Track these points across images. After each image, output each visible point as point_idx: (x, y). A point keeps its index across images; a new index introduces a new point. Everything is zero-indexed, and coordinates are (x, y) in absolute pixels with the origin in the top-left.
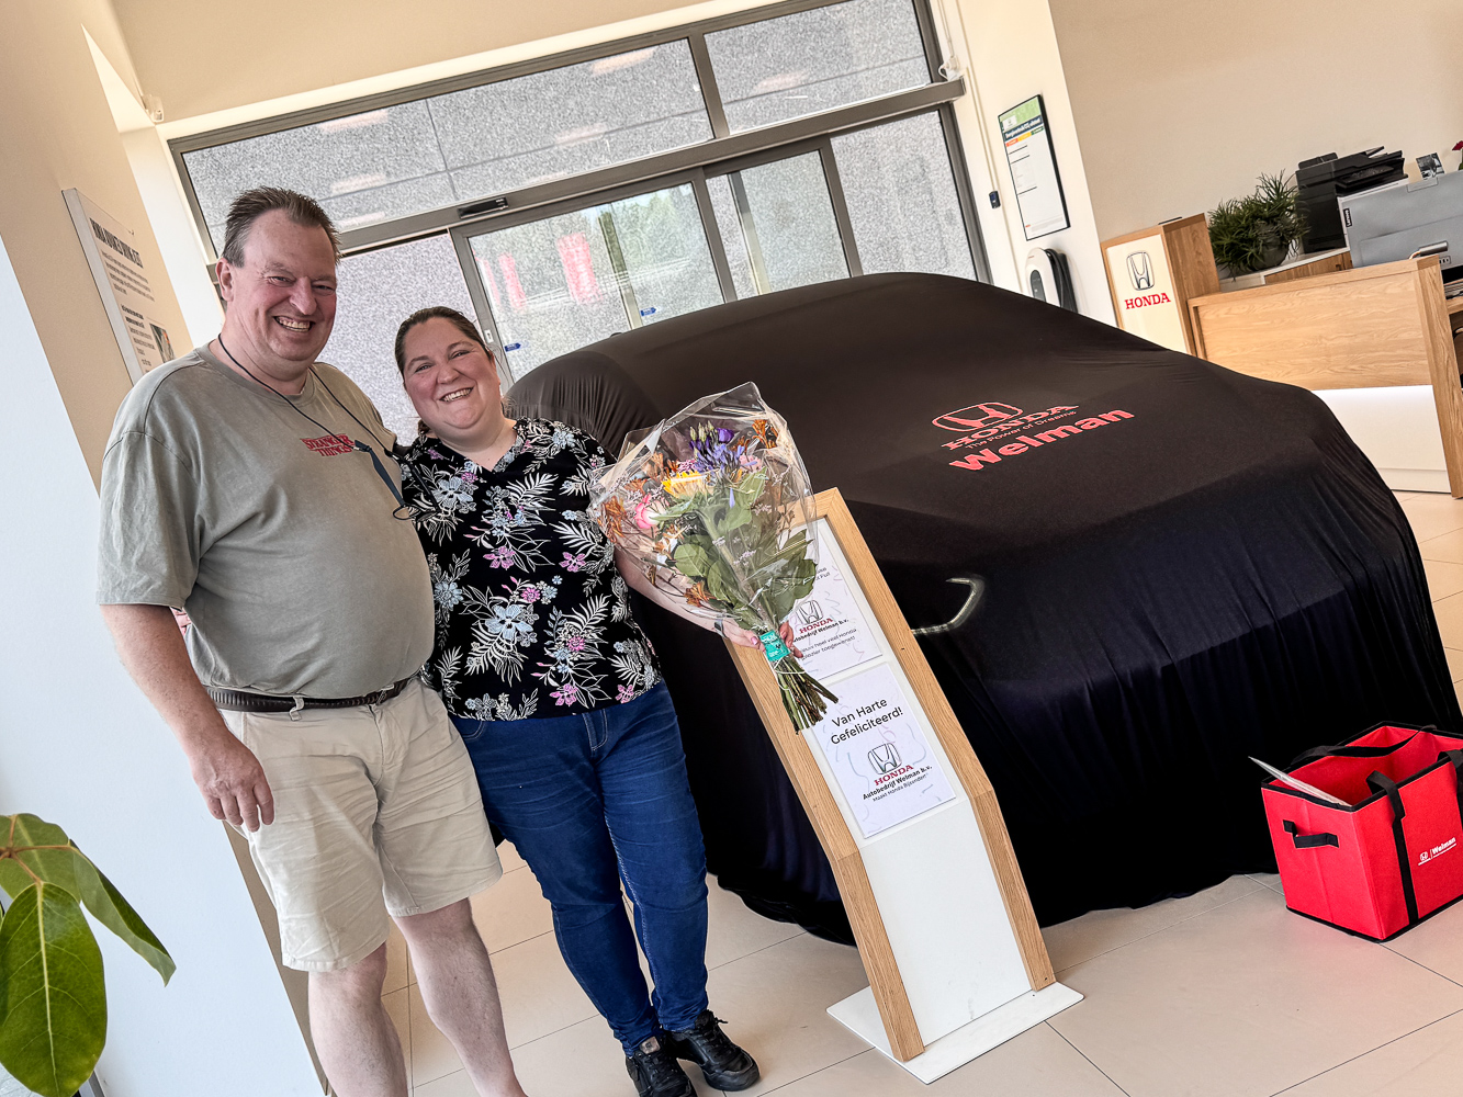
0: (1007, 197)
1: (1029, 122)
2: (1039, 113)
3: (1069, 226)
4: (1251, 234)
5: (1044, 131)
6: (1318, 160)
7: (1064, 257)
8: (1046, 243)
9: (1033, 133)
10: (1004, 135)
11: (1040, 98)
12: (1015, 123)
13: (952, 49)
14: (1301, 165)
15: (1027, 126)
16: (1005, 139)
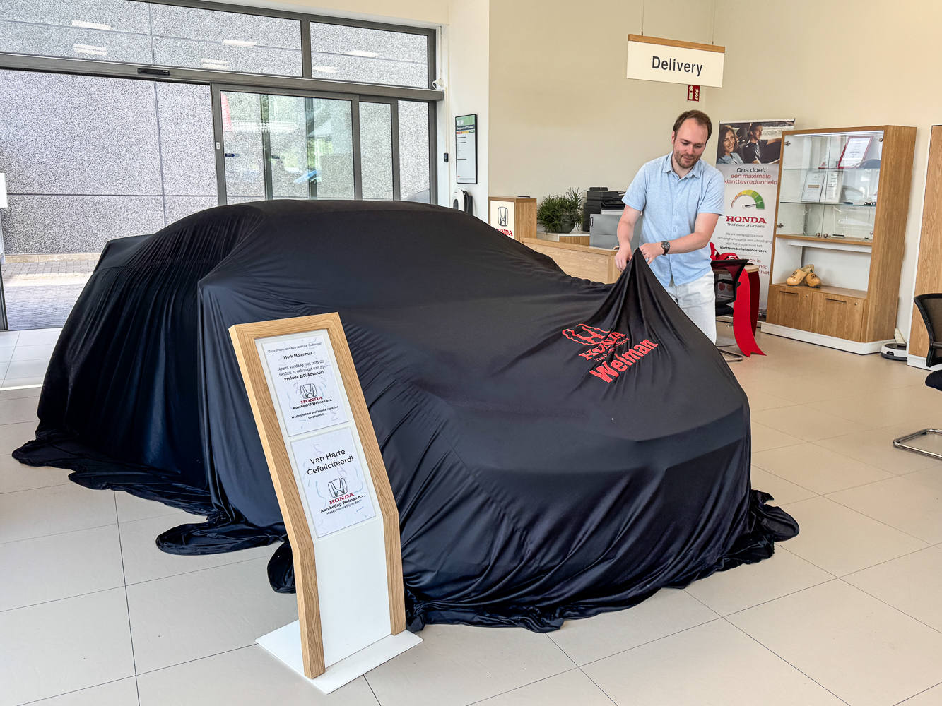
0: (452, 158)
1: (469, 126)
2: (474, 123)
3: (477, 183)
4: (558, 214)
5: (474, 133)
6: (599, 189)
7: (472, 197)
8: (465, 188)
9: (469, 132)
10: (456, 128)
11: (476, 116)
12: (462, 124)
13: (441, 75)
14: (591, 188)
15: (467, 127)
16: (456, 130)
